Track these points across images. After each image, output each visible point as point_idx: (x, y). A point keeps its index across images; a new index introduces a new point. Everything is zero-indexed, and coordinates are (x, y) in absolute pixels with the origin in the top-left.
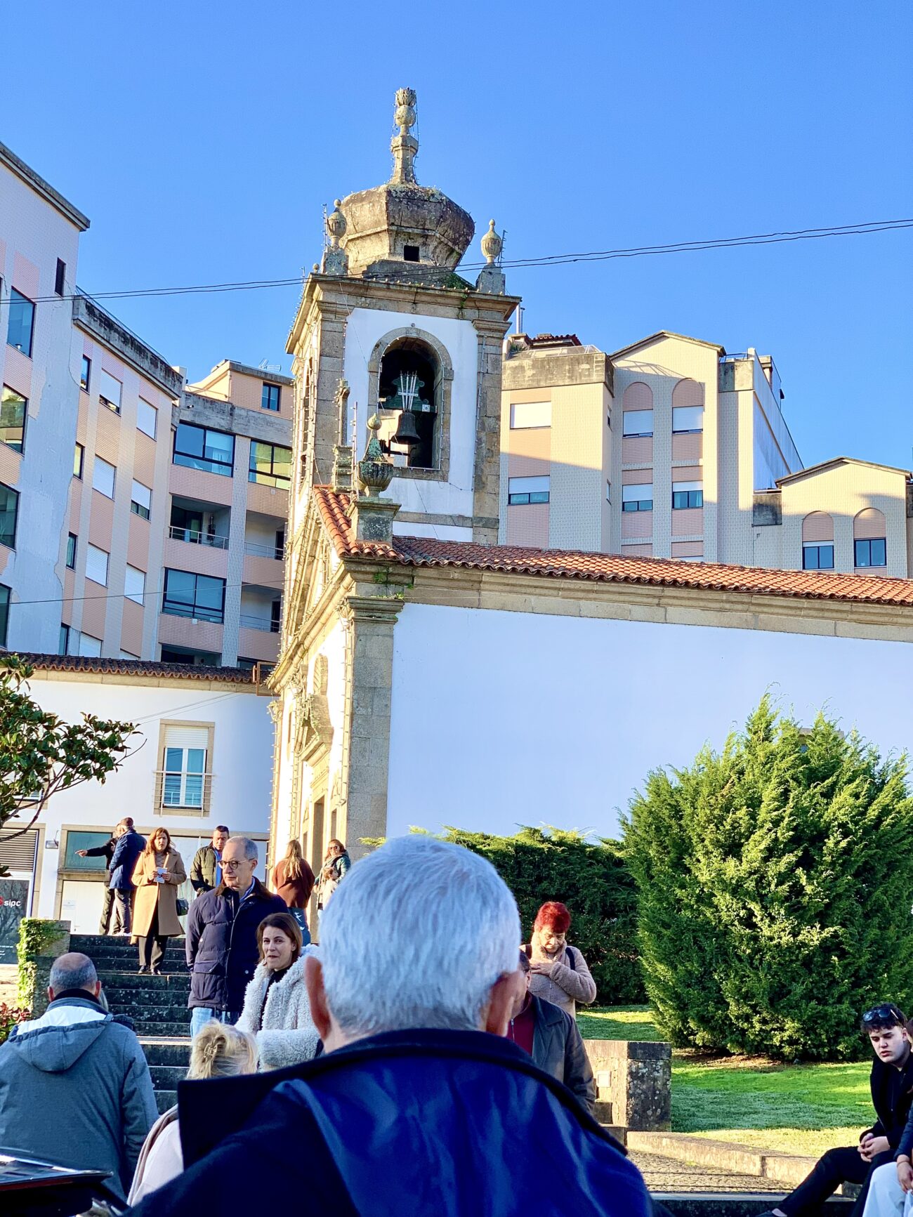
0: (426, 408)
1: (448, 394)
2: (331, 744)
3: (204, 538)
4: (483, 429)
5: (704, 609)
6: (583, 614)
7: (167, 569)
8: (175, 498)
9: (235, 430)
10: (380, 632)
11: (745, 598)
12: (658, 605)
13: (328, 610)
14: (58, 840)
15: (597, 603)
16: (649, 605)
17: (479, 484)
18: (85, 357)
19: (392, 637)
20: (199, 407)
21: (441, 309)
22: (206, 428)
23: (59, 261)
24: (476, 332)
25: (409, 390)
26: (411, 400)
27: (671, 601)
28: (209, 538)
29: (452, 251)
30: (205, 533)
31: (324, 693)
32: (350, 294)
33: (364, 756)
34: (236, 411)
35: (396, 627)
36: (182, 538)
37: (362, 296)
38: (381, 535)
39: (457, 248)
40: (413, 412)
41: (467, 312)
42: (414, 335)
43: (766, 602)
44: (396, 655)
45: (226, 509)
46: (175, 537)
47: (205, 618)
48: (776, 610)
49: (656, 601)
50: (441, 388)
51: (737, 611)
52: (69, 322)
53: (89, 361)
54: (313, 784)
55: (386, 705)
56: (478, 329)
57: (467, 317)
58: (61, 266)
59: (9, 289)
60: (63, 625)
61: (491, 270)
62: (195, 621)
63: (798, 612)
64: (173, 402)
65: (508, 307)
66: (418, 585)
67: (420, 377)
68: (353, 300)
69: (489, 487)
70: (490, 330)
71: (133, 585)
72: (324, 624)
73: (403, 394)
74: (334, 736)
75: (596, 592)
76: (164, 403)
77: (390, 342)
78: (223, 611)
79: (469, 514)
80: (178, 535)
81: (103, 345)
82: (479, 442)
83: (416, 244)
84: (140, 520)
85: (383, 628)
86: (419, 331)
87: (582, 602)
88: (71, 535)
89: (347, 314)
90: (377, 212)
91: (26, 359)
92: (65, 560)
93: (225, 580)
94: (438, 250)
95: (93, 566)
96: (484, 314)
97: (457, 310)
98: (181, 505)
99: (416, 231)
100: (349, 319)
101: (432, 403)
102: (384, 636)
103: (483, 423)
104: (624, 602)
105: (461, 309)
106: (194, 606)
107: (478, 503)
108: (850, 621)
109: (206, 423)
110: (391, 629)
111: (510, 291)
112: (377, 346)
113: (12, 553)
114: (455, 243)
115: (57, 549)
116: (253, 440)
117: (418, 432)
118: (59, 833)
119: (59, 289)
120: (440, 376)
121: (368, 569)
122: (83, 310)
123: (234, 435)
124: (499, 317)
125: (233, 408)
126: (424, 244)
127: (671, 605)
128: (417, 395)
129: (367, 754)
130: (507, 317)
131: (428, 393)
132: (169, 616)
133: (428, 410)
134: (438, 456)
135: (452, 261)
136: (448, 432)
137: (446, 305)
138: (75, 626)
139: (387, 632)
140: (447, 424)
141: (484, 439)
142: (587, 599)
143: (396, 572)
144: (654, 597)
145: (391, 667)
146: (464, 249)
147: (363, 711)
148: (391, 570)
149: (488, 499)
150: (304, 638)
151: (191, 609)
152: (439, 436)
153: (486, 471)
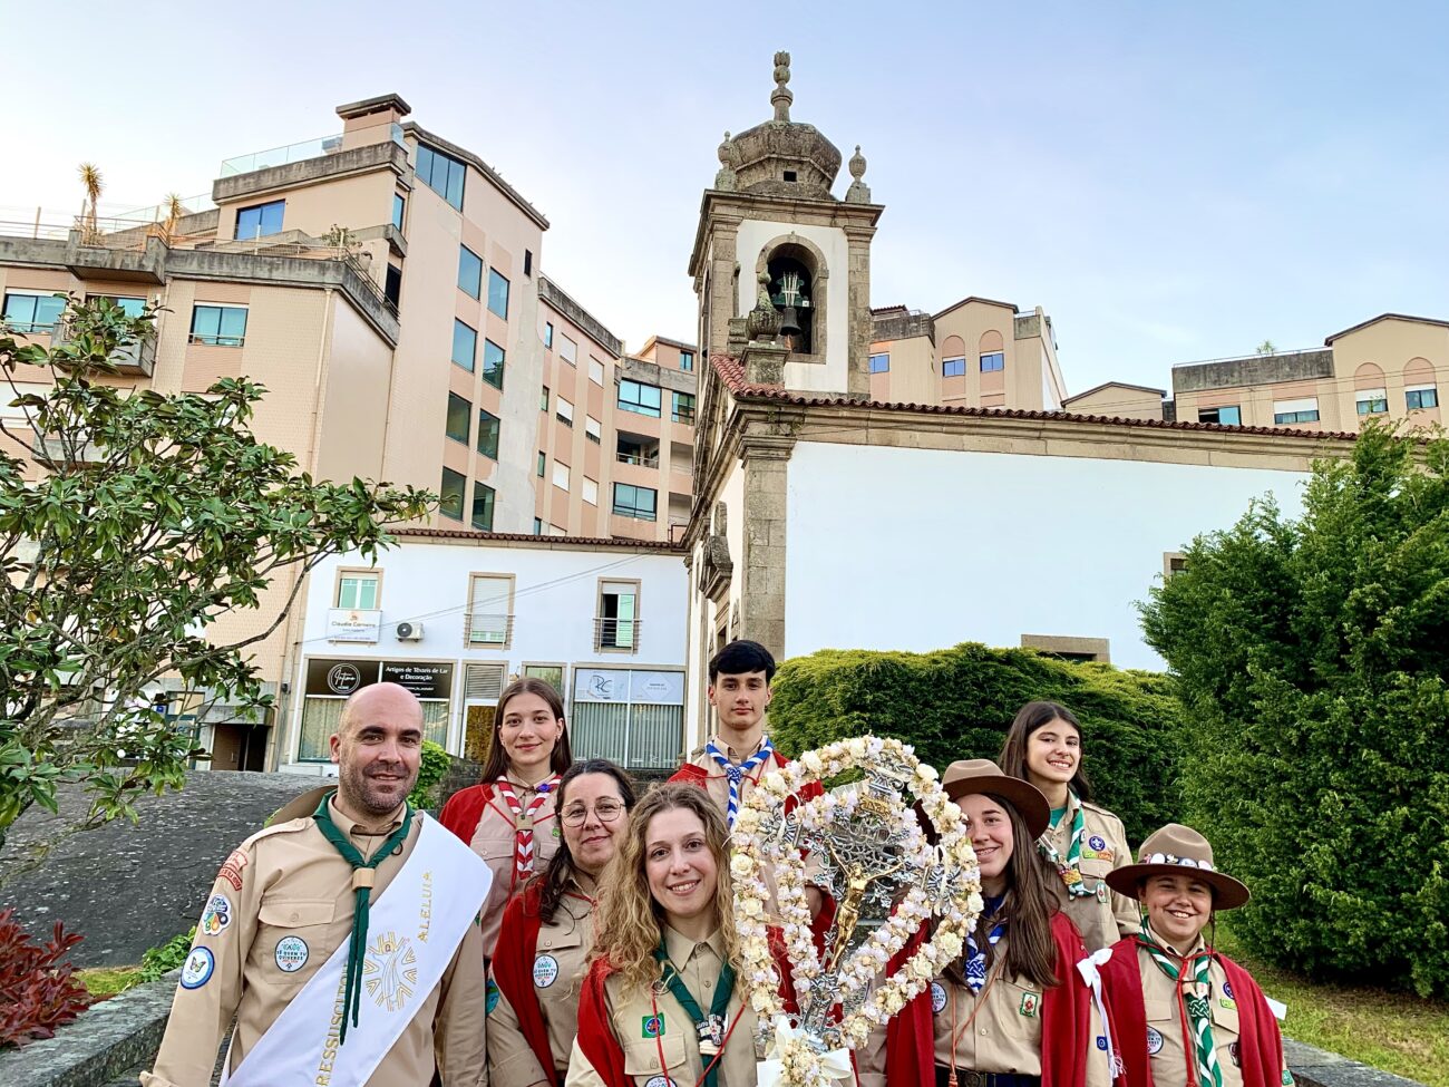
0: (805, 304)
1: (824, 290)
2: (730, 578)
3: (642, 461)
4: (855, 319)
5: (1083, 441)
6: (965, 448)
7: (615, 483)
8: (620, 433)
9: (661, 384)
10: (774, 468)
11: (1124, 430)
12: (1039, 438)
13: (726, 460)
14: (519, 673)
15: (979, 437)
16: (1031, 438)
17: (853, 365)
18: (548, 324)
19: (785, 472)
20: (635, 368)
21: (817, 219)
22: (640, 383)
23: (527, 251)
24: (846, 238)
25: (791, 290)
26: (793, 297)
27: (1050, 434)
28: (646, 462)
29: (823, 177)
30: (642, 458)
31: (724, 533)
32: (739, 207)
33: (761, 584)
34: (662, 371)
35: (789, 464)
36: (626, 461)
37: (749, 208)
38: (773, 379)
39: (827, 174)
40: (795, 307)
41: (840, 221)
42: (794, 241)
43: (1143, 433)
44: (789, 489)
45: (657, 441)
46: (621, 460)
47: (644, 518)
48: (1153, 441)
49: (1037, 434)
50: (818, 284)
51: (1115, 442)
52: (536, 297)
53: (551, 326)
54: (716, 619)
55: (782, 537)
56: (848, 234)
57: (840, 224)
58: (528, 255)
59: (489, 268)
60: (536, 518)
61: (857, 186)
62: (636, 520)
63: (1174, 443)
64: (615, 362)
65: (874, 215)
66: (809, 424)
67: (800, 277)
68: (741, 213)
69: (862, 366)
70: (858, 234)
71: (589, 492)
72: (723, 475)
73: (786, 292)
74: (734, 570)
75: (979, 426)
76: (609, 362)
77: (774, 246)
78: (655, 511)
79: (845, 391)
80: (623, 459)
81: (562, 315)
82: (851, 329)
83: (794, 170)
84: (591, 443)
85: (776, 465)
86: (798, 237)
87: (965, 437)
88: (541, 453)
89: (738, 224)
90: (761, 143)
91: (504, 322)
92: (536, 471)
93: (656, 491)
94: (812, 175)
95: (559, 476)
96: (855, 222)
97: (827, 220)
98: (624, 440)
99: (793, 158)
100: (738, 228)
101: (810, 300)
102: (777, 472)
103: (855, 314)
104: (1006, 436)
105: (834, 217)
106: (635, 509)
107: (851, 380)
108: (1224, 450)
109: (640, 380)
110: (785, 466)
111: (873, 201)
112: (763, 250)
113: (495, 464)
114: (825, 168)
115: (528, 463)
116: (675, 391)
117: (799, 324)
118: (520, 670)
119: (528, 271)
120: (819, 274)
121: (761, 408)
122: (546, 287)
123: (660, 388)
124: (866, 223)
125: (659, 369)
126: (800, 169)
127: (1051, 438)
128: (798, 293)
129: (764, 582)
130: (873, 224)
131: (806, 291)
132: (619, 517)
133: (808, 305)
134: (815, 344)
135: (824, 186)
136: (825, 322)
137: (821, 215)
138: (546, 519)
139: (781, 468)
140: (825, 313)
141: (856, 327)
142: (970, 434)
143: (788, 411)
144: (1035, 430)
145: (785, 501)
146: (834, 176)
147: (758, 542)
148: (783, 410)
149: (860, 377)
150: (706, 494)
151: (632, 511)
152: (817, 327)
153: (858, 354)
